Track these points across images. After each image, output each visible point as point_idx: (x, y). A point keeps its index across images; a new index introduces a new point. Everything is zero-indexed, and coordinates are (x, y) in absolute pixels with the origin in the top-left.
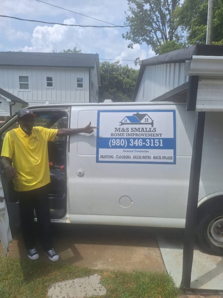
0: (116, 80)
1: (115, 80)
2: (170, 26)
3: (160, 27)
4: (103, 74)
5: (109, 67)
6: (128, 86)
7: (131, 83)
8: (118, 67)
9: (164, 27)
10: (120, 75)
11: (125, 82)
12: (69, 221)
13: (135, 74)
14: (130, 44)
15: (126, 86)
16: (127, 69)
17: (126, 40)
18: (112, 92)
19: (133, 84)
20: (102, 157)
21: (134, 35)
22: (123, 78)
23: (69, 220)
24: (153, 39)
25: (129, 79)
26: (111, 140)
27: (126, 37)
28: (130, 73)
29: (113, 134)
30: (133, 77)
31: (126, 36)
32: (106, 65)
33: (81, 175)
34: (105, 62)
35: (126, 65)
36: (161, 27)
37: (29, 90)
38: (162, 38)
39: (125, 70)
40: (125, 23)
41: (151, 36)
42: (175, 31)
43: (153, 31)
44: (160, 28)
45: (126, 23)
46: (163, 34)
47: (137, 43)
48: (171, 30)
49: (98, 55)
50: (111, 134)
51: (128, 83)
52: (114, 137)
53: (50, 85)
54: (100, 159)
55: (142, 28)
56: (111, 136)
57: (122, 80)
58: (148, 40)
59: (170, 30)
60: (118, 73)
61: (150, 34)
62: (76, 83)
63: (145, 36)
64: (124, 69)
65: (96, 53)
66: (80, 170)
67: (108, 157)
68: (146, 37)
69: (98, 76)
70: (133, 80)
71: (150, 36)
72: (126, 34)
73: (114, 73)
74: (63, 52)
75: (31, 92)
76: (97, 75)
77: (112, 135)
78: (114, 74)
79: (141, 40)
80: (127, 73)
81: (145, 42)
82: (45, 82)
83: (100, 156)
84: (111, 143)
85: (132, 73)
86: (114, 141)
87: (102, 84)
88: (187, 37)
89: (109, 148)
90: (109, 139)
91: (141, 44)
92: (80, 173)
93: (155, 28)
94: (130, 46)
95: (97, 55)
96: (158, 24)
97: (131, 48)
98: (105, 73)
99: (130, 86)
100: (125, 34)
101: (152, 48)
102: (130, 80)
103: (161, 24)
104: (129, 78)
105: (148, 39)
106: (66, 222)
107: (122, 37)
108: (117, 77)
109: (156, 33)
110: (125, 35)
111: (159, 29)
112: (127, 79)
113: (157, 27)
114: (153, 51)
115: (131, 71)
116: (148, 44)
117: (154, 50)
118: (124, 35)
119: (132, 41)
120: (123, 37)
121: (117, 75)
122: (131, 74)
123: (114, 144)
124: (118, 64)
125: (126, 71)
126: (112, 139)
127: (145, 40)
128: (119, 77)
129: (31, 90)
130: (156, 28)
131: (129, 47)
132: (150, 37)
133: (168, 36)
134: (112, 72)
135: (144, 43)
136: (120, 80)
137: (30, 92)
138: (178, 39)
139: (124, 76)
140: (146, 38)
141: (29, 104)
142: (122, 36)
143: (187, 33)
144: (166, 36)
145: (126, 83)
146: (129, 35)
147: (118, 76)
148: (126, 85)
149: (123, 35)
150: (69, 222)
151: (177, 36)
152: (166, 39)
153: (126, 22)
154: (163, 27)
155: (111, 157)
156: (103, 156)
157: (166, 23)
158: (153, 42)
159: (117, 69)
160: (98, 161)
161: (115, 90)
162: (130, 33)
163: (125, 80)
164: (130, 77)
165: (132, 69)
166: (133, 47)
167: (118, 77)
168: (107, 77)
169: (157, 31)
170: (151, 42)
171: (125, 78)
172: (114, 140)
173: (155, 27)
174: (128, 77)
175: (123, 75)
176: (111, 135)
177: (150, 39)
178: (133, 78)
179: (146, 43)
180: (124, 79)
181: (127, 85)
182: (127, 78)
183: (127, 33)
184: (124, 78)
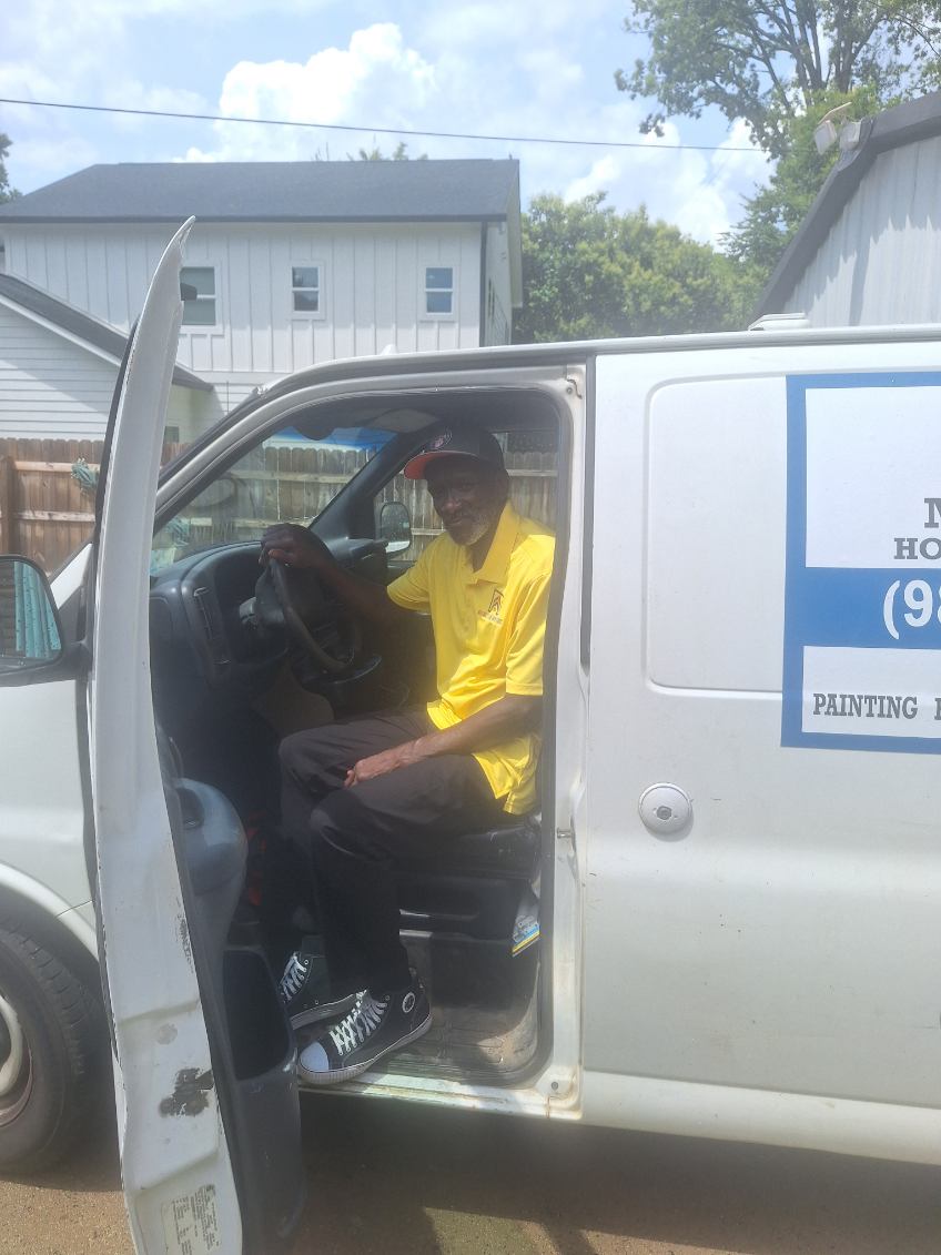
0: (592, 278)
1: (587, 278)
2: (839, 22)
3: (791, 30)
4: (534, 251)
5: (560, 218)
6: (649, 303)
7: (661, 289)
8: (599, 219)
9: (809, 31)
10: (611, 253)
11: (633, 287)
12: (575, 1108)
13: (680, 248)
14: (650, 117)
15: (638, 305)
16: (642, 225)
17: (633, 97)
18: (574, 330)
19: (669, 295)
20: (827, 704)
21: (668, 72)
22: (622, 267)
23: (571, 1101)
24: (756, 87)
25: (650, 271)
26: (896, 585)
27: (634, 83)
28: (658, 245)
29: (912, 541)
30: (672, 261)
31: (632, 79)
32: (549, 213)
33: (668, 825)
34: (543, 199)
35: (635, 209)
36: (798, 34)
37: (218, 329)
38: (801, 82)
39: (633, 233)
40: (627, 22)
41: (747, 74)
42: (861, 46)
43: (758, 51)
44: (791, 37)
45: (631, 23)
46: (805, 63)
47: (680, 110)
48: (843, 45)
49: (518, 162)
50: (899, 541)
51: (644, 290)
52: (921, 563)
53: (304, 303)
54: (811, 724)
55: (708, 42)
56: (899, 556)
57: (617, 275)
58: (731, 97)
59: (837, 43)
60: (602, 245)
61: (742, 66)
62: (422, 291)
63: (718, 79)
64: (626, 229)
65: (507, 157)
66: (661, 794)
67: (876, 710)
68: (722, 82)
69: (511, 262)
70: (669, 275)
71: (739, 77)
72: (634, 69)
73: (583, 245)
74: (358, 158)
75: (227, 337)
76: (507, 255)
77: (904, 547)
78: (584, 252)
79: (700, 95)
80: (643, 244)
81: (714, 107)
82: (286, 291)
83: (808, 698)
84: (900, 608)
85: (667, 243)
86: (918, 595)
87: (526, 299)
88: (923, 69)
89: (884, 641)
90: (880, 579)
91: (698, 116)
92: (664, 813)
93: (765, 38)
94: (651, 123)
95: (511, 168)
96: (783, 16)
97: (653, 133)
98: (543, 247)
99: (656, 304)
100: (629, 73)
101: (749, 129)
102: (655, 274)
103: (794, 19)
104: (653, 269)
105: (731, 89)
106: (554, 1115)
107: (615, 87)
108: (595, 261)
109: (771, 60)
110: (630, 76)
111: (786, 41)
112: (642, 271)
113: (777, 30)
114: (754, 143)
115: (659, 234)
116: (731, 116)
117: (760, 139)
118: (623, 76)
119: (660, 100)
120: (621, 85)
121: (596, 255)
122: (661, 248)
123: (917, 614)
124: (601, 207)
125: (638, 235)
126: (906, 576)
127: (714, 96)
128: (603, 263)
129: (224, 328)
130: (771, 37)
131: (645, 129)
132: (739, 81)
133: (826, 72)
134: (573, 240)
135: (713, 112)
136: (610, 276)
137: (222, 336)
138: (879, 84)
139: (628, 261)
140: (723, 86)
141: (217, 389)
142: (614, 80)
143: (917, 57)
144: (817, 73)
145: (637, 291)
146: (646, 72)
147: (601, 259)
148: (636, 296)
149: (618, 76)
150: (575, 1116)
151: (870, 69)
152: (818, 83)
153: (632, 19)
154: (803, 31)
155: (899, 708)
156: (838, 701)
157: (820, 11)
158: (755, 101)
159: (597, 230)
160: (793, 735)
161: (588, 323)
162: (651, 63)
163: (632, 276)
164: (654, 263)
165: (662, 225)
166: (664, 131)
167: (599, 266)
168: (553, 267)
169: (775, 48)
170: (747, 102)
171: (631, 266)
172: (925, 587)
173: (767, 30)
174: (647, 263)
175: (622, 256)
176: (900, 548)
177: (742, 90)
178: (670, 266)
179: (722, 109)
180: (630, 273)
181: (642, 298)
182: (642, 265)
183: (639, 64)
184: (627, 269)
